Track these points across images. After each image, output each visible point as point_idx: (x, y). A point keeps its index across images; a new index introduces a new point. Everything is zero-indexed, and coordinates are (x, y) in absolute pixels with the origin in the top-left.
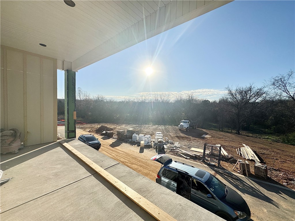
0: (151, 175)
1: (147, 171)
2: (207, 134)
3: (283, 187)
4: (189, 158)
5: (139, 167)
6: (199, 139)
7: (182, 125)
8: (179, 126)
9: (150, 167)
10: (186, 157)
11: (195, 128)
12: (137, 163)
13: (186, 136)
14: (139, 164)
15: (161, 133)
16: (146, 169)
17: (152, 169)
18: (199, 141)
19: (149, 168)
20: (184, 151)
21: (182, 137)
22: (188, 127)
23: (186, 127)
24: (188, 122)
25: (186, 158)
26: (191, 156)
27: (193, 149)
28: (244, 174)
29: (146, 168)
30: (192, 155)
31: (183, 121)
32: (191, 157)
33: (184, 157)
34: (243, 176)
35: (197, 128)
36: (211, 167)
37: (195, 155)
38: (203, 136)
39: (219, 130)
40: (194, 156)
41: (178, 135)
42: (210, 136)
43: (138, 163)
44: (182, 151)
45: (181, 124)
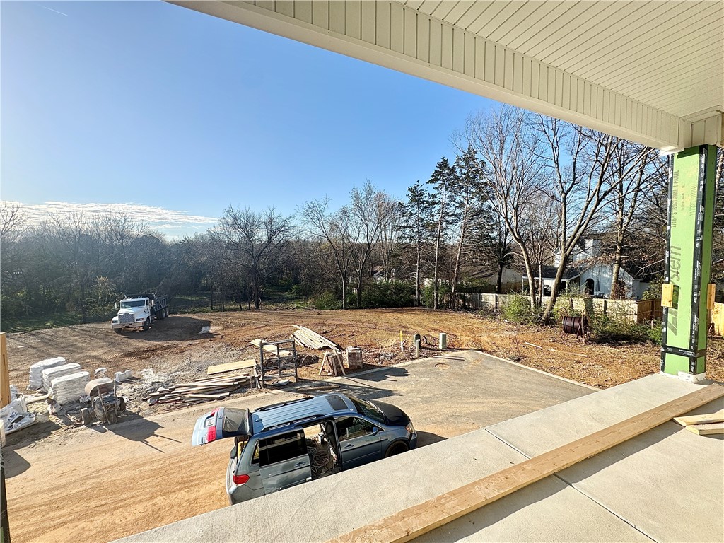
0: (172, 506)
1: (140, 507)
2: (208, 324)
3: (377, 370)
4: (228, 394)
5: (82, 524)
6: (203, 340)
7: (127, 314)
8: (116, 318)
9: (132, 489)
10: (218, 396)
11: (166, 316)
12: (54, 519)
13: (159, 343)
14: (69, 514)
15: (61, 359)
16: (125, 506)
17: (153, 490)
18: (206, 344)
19: (131, 494)
20: (202, 385)
21: (148, 351)
22: (148, 317)
23: (143, 319)
24: (147, 301)
25: (221, 399)
26: (229, 386)
27: (212, 370)
28: (340, 374)
29: (121, 505)
30: (232, 383)
31: (126, 303)
32: (231, 389)
33: (213, 399)
34: (340, 378)
35: (170, 314)
36: (289, 389)
37: (236, 380)
38: (204, 330)
39: (212, 308)
40: (237, 383)
41: (130, 349)
42: (220, 328)
43: (52, 514)
44: (196, 386)
45: (122, 311)
